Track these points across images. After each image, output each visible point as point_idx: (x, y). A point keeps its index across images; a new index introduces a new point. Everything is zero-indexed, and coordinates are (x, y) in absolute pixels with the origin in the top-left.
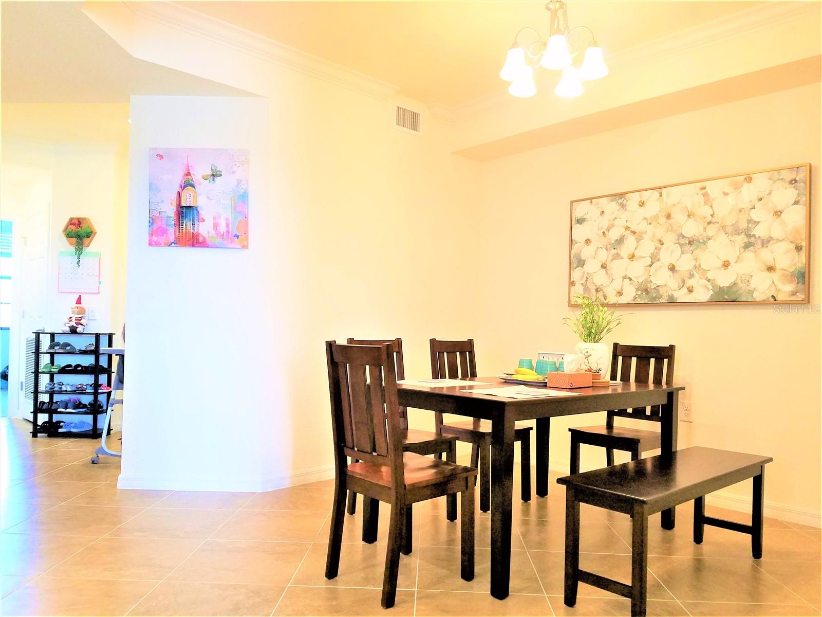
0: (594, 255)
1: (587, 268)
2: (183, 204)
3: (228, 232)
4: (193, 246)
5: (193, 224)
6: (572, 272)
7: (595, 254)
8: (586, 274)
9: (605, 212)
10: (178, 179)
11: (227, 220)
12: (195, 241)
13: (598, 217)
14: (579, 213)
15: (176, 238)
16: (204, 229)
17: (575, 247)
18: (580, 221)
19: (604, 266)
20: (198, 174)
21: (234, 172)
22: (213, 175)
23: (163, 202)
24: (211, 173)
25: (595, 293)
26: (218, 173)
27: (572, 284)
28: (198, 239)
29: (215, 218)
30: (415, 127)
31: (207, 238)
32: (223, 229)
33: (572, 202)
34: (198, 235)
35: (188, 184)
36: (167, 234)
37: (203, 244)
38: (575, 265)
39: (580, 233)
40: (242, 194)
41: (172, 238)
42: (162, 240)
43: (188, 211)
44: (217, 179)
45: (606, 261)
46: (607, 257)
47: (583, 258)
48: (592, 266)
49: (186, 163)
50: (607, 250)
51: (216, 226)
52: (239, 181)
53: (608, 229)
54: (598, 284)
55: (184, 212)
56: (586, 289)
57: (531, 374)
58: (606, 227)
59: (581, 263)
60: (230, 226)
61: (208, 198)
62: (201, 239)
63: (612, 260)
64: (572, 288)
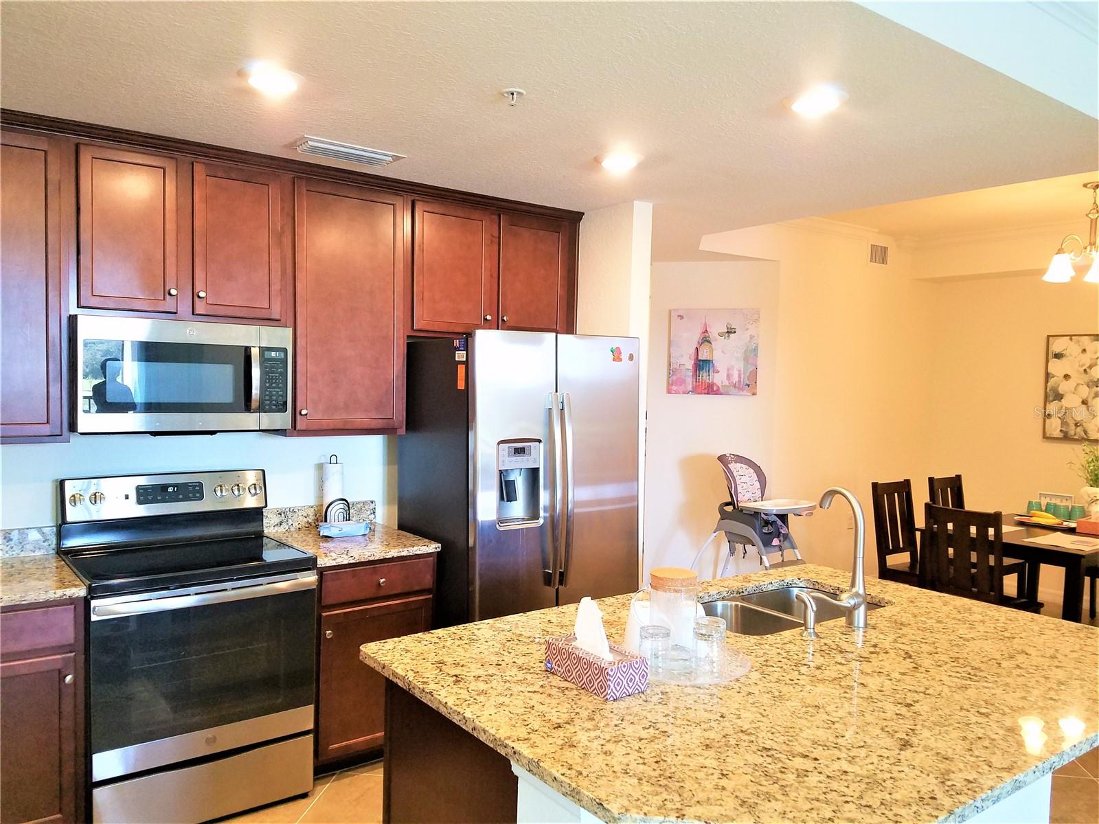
0: (1073, 390)
1: (1065, 402)
2: (700, 358)
3: (740, 381)
4: (708, 394)
5: (709, 375)
6: (1048, 404)
7: (1075, 389)
8: (1064, 408)
9: (1087, 350)
10: (696, 336)
11: (739, 371)
12: (710, 390)
13: (1079, 354)
14: (1057, 346)
15: (693, 388)
16: (719, 379)
17: (1052, 382)
18: (1058, 356)
19: (1084, 402)
20: (714, 332)
21: (747, 329)
22: (728, 332)
23: (682, 356)
24: (726, 331)
25: (1074, 427)
26: (733, 330)
27: (1047, 416)
28: (712, 388)
29: (728, 370)
30: (884, 261)
31: (720, 387)
32: (735, 379)
33: (1049, 337)
34: (713, 384)
35: (705, 340)
36: (685, 383)
37: (717, 392)
38: (1051, 398)
39: (1056, 367)
40: (753, 347)
41: (690, 387)
42: (682, 388)
43: (705, 364)
44: (732, 335)
45: (1087, 398)
46: (1089, 393)
47: (1061, 392)
48: (1071, 401)
49: (704, 322)
50: (1088, 387)
51: (729, 376)
52: (752, 337)
53: (1090, 367)
54: (1078, 419)
55: (701, 365)
56: (1064, 423)
57: (1050, 518)
58: (1088, 365)
59: (1059, 397)
60: (742, 376)
61: (723, 352)
62: (715, 388)
63: (1094, 398)
64: (1048, 421)
